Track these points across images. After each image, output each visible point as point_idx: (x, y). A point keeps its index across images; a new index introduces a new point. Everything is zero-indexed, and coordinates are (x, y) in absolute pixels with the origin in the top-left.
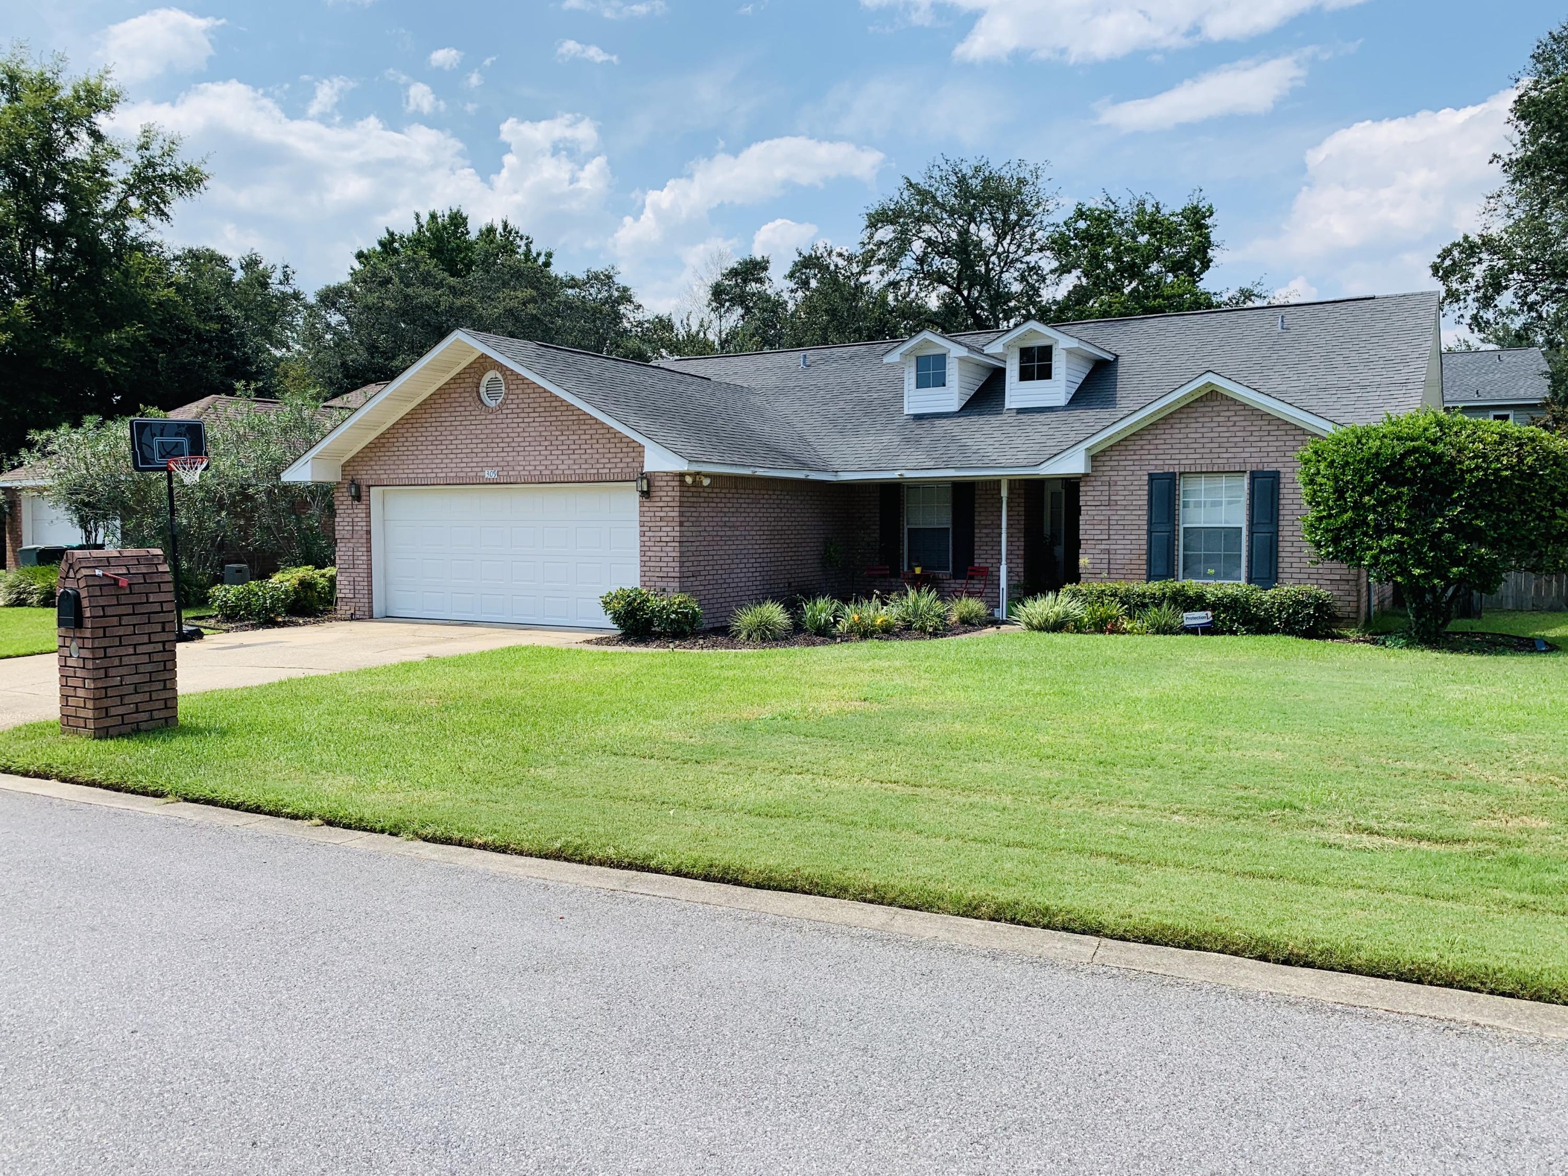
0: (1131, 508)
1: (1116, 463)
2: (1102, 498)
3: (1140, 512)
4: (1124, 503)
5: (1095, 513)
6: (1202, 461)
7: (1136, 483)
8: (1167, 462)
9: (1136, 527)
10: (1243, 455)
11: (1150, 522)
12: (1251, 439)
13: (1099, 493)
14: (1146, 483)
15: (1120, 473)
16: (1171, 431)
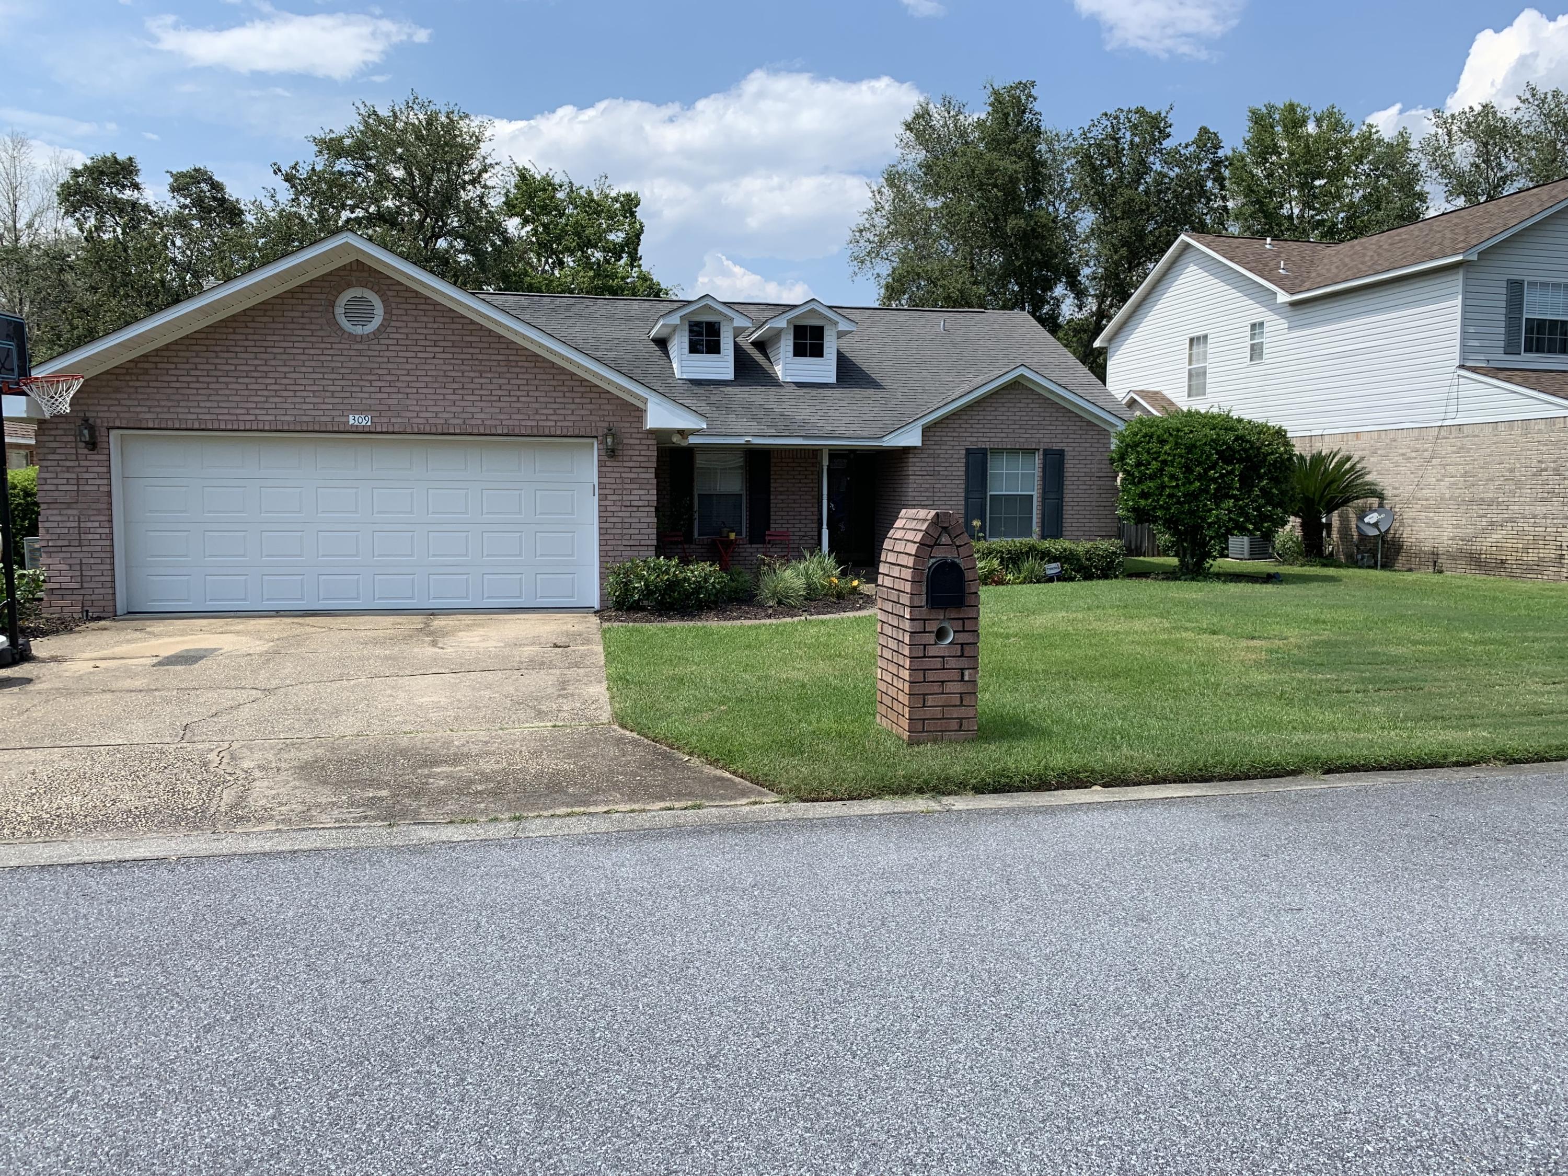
0: (952, 477)
1: (939, 438)
2: (928, 469)
3: (958, 482)
4: (946, 473)
5: (922, 481)
6: (1007, 440)
7: (955, 456)
8: (980, 439)
9: (955, 494)
10: (1038, 436)
11: (967, 491)
12: (1044, 423)
13: (925, 464)
14: (963, 456)
15: (943, 447)
16: (984, 413)
